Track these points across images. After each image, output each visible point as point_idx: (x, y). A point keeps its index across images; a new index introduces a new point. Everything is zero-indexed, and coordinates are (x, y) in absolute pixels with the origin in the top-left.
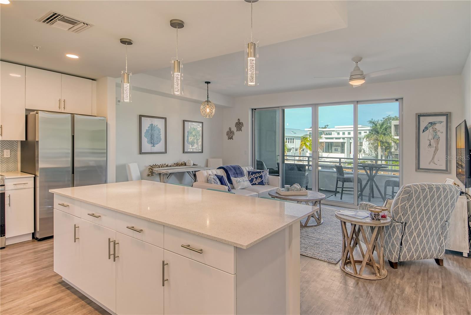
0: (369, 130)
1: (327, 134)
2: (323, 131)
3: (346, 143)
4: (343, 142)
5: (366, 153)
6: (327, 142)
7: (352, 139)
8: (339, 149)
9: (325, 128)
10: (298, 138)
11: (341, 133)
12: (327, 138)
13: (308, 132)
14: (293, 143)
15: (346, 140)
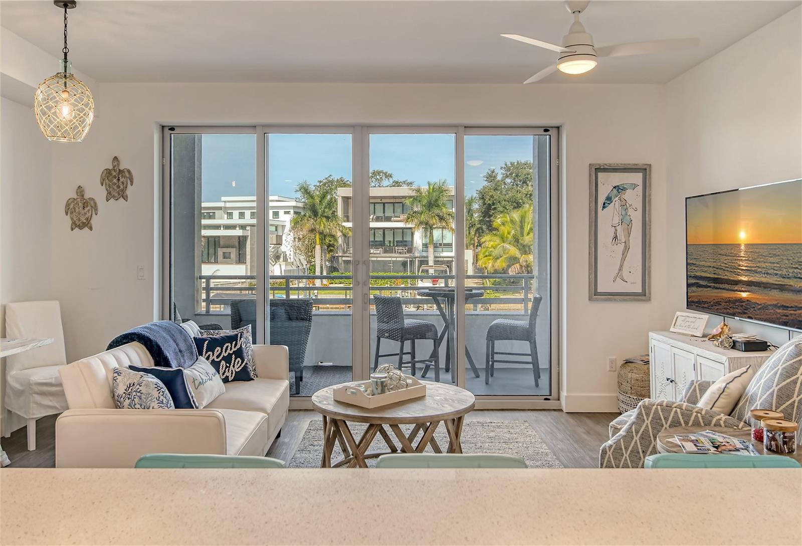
0: (294, 207)
3: (249, 237)
4: (243, 236)
5: (289, 260)
8: (234, 253)
11: (236, 214)
15: (249, 231)
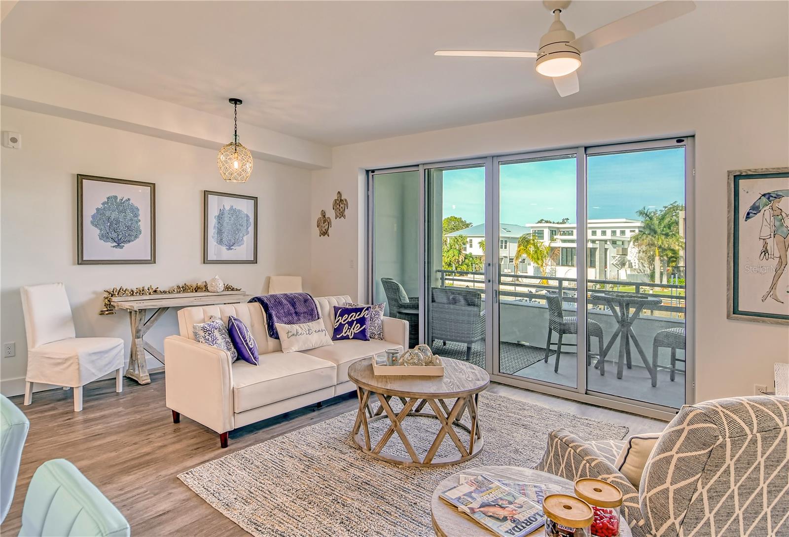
0: (639, 227)
1: (564, 234)
2: (558, 228)
3: (598, 249)
4: (593, 248)
5: (634, 267)
6: (564, 248)
7: (608, 243)
9: (563, 223)
10: (513, 240)
12: (564, 241)
13: (532, 230)
14: (506, 248)
15: (598, 245)
